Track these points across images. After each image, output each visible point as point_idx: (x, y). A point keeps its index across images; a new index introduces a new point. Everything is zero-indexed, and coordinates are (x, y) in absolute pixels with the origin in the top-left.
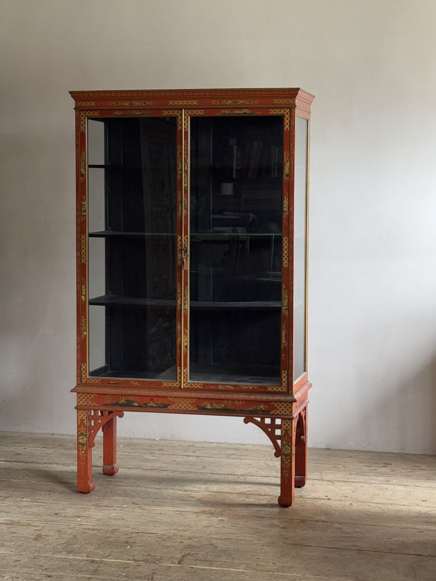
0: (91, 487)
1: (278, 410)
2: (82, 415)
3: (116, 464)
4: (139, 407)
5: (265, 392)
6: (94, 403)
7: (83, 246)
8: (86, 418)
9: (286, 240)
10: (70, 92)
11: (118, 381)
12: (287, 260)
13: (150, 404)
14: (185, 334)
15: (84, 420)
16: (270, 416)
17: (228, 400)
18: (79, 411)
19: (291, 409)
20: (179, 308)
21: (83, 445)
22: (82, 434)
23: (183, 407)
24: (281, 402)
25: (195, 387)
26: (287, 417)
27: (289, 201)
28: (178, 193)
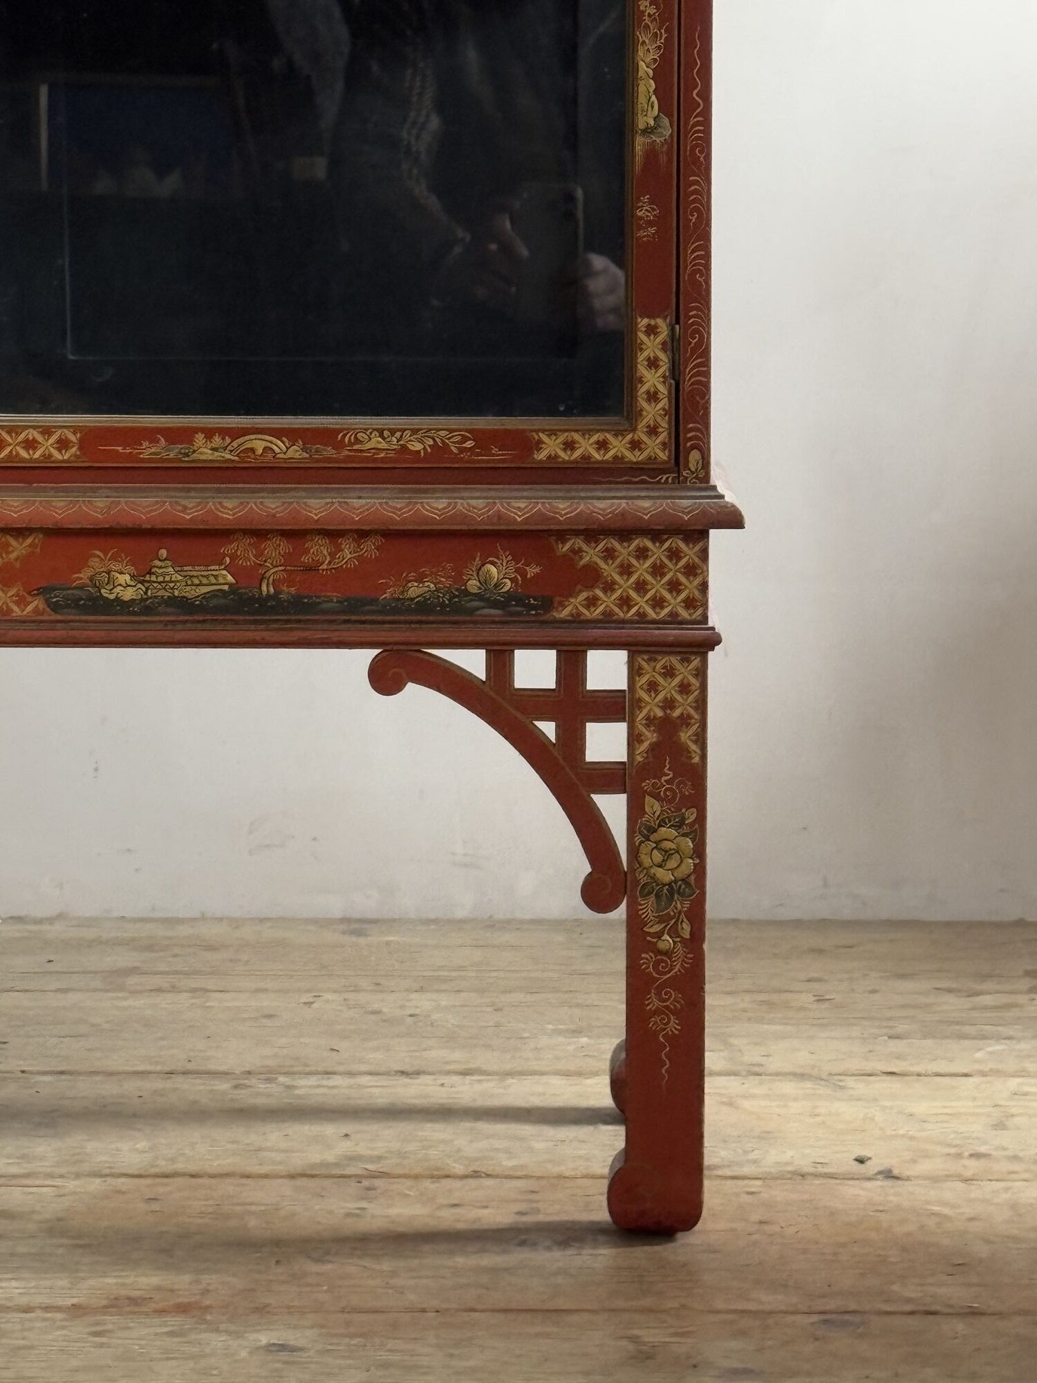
1: (609, 587)
5: (521, 469)
16: (554, 634)
17: (262, 534)
19: (697, 582)
24: (625, 534)
25: (24, 454)
26: (672, 633)
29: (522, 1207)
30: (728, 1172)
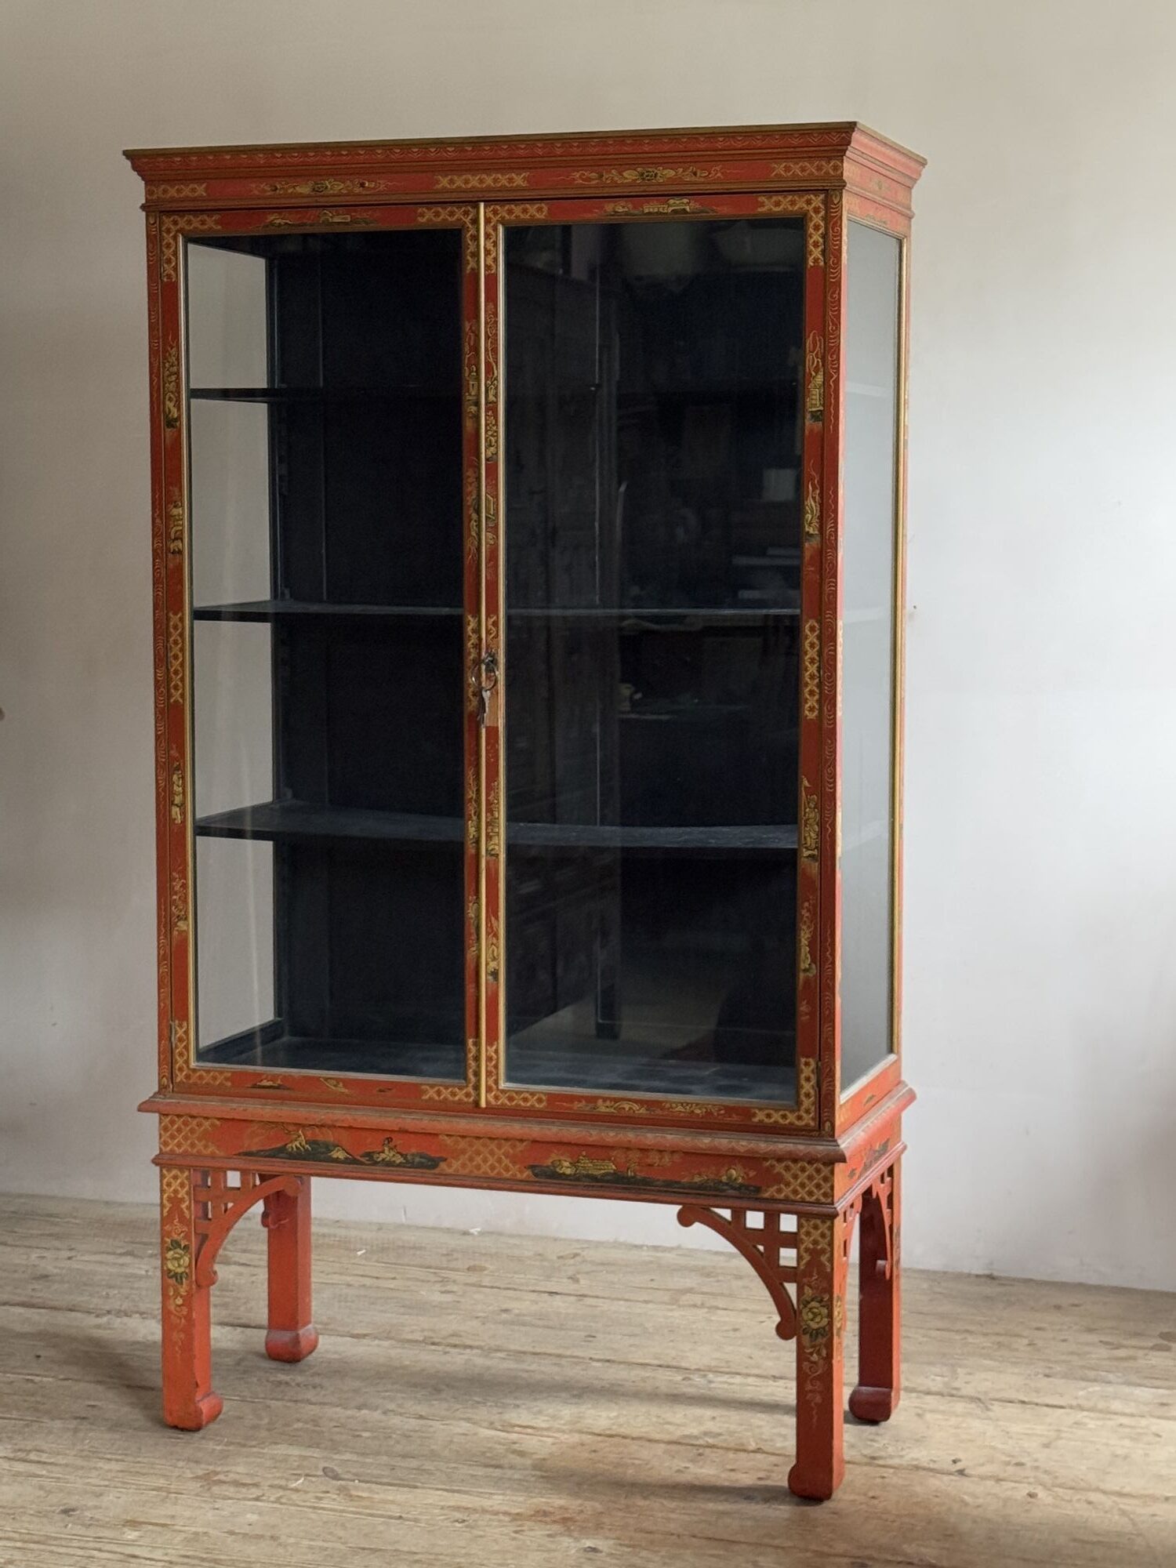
0: (204, 1411)
1: (788, 1184)
2: (175, 1185)
3: (310, 1326)
4: (350, 1164)
5: (745, 1126)
6: (212, 1149)
7: (176, 650)
8: (188, 1193)
9: (812, 629)
10: (128, 154)
11: (285, 1078)
12: (817, 697)
13: (383, 1156)
14: (492, 932)
15: (182, 1200)
16: (763, 1205)
17: (628, 1149)
18: (165, 1172)
19: (829, 1185)
20: (470, 850)
21: (178, 1277)
22: (176, 1244)
23: (485, 1168)
24: (795, 1161)
25: (522, 1104)
26: (816, 1209)
27: (822, 500)
28: (469, 477)
29: (762, 1474)
30: (881, 1462)
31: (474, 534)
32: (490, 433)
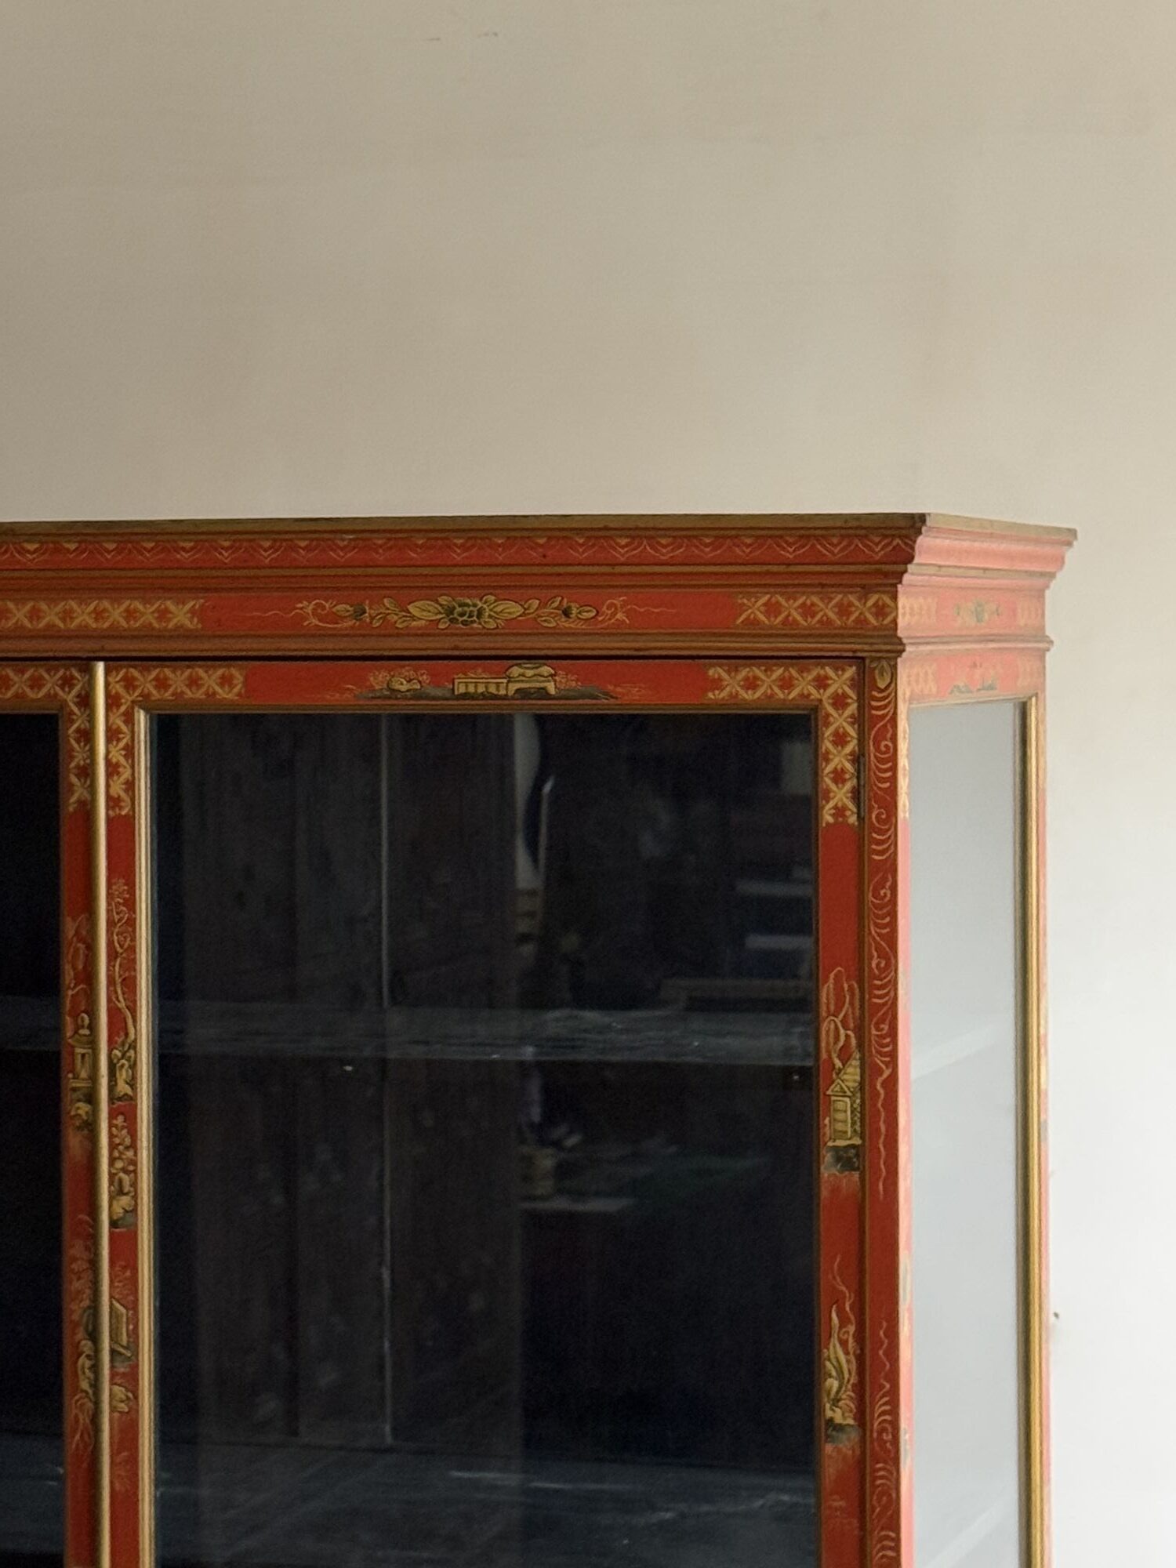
27: (862, 1349)
28: (74, 1259)
31: (85, 1385)
32: (119, 1164)
